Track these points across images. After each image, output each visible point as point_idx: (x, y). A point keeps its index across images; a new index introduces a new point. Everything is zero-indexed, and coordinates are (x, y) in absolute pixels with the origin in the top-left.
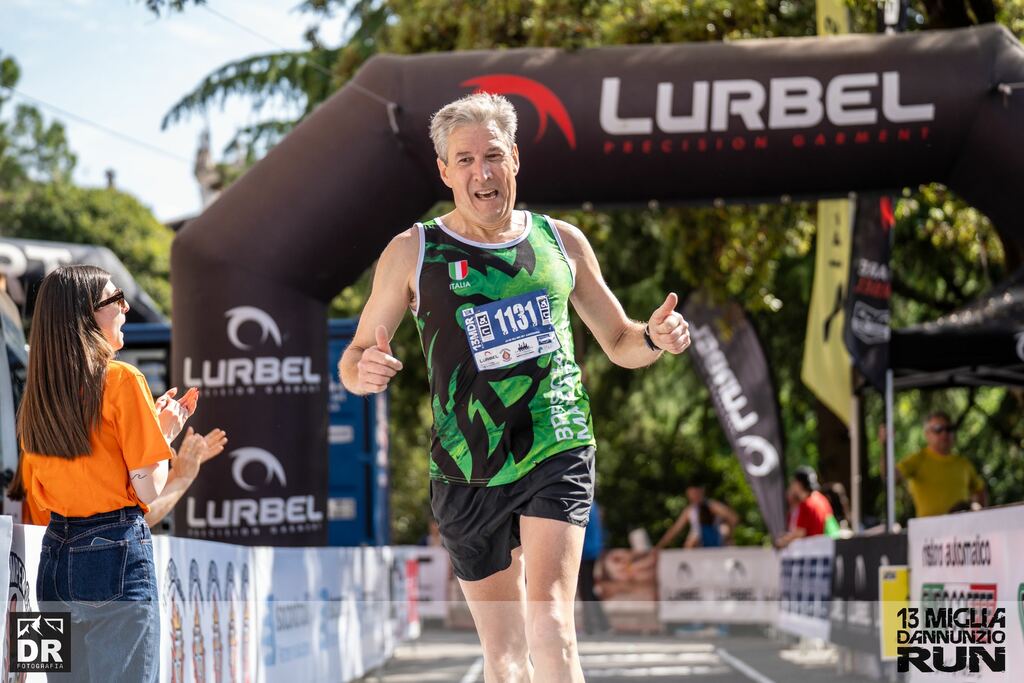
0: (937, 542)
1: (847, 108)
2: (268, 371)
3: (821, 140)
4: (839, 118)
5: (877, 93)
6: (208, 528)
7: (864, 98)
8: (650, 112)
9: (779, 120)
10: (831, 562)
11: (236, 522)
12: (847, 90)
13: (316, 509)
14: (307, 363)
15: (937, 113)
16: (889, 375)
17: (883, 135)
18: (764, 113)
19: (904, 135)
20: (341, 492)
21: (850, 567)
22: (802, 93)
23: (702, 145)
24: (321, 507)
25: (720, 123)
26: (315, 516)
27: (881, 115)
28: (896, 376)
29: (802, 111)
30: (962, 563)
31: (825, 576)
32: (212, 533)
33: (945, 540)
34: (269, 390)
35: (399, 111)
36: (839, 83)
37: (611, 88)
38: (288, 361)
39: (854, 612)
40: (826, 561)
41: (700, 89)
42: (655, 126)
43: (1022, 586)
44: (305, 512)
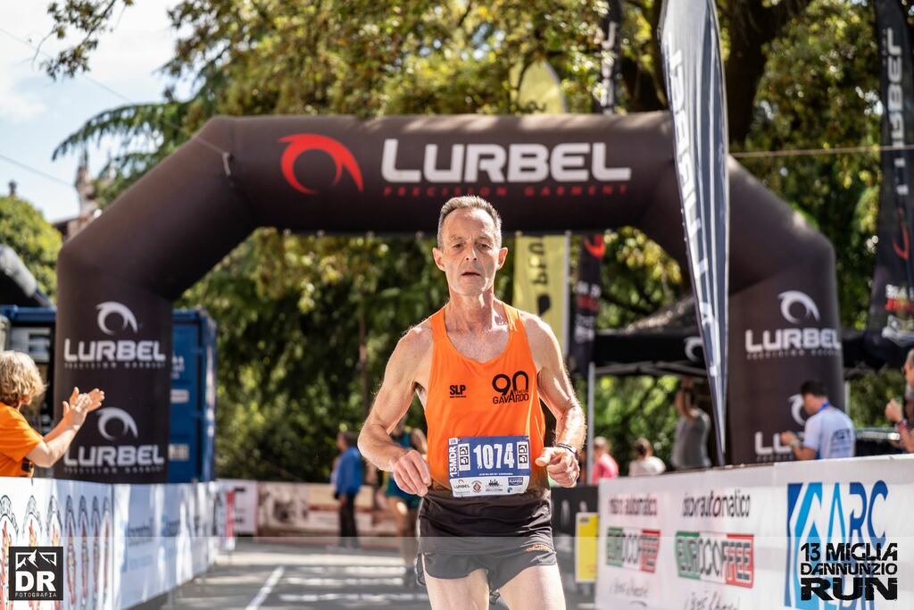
1: (566, 168)
2: (127, 351)
3: (546, 191)
4: (560, 175)
5: (588, 158)
6: (79, 466)
7: (579, 161)
9: (515, 176)
11: (100, 463)
12: (567, 155)
13: (159, 455)
14: (156, 346)
15: (633, 175)
16: (592, 366)
17: (592, 190)
18: (505, 170)
19: (608, 190)
20: (179, 439)
22: (533, 156)
23: (457, 192)
24: (163, 453)
25: (471, 177)
26: (159, 461)
27: (591, 175)
29: (532, 170)
30: (637, 513)
32: (80, 471)
34: (127, 365)
35: (231, 159)
36: (561, 149)
37: (391, 147)
38: (142, 344)
39: (561, 542)
41: (458, 150)
42: (423, 176)
43: (679, 534)
44: (151, 457)
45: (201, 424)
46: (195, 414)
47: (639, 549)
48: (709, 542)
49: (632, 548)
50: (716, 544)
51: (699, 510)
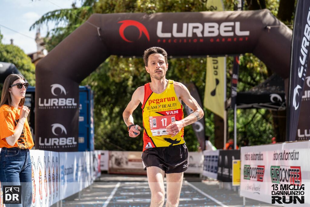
1: (225, 31)
2: (62, 102)
3: (218, 40)
4: (223, 34)
5: (234, 27)
6: (45, 146)
8: (171, 31)
9: (206, 34)
10: (218, 157)
11: (53, 144)
12: (225, 26)
13: (75, 141)
14: (73, 100)
15: (250, 33)
17: (235, 40)
18: (203, 32)
19: (241, 39)
21: (223, 159)
22: (213, 27)
23: (185, 41)
24: (76, 140)
25: (190, 35)
26: (75, 143)
27: (235, 34)
28: (237, 105)
29: (213, 32)
30: (255, 159)
31: (216, 161)
32: (46, 147)
33: (251, 153)
34: (62, 107)
35: (100, 30)
36: (223, 24)
37: (160, 24)
38: (68, 99)
39: (224, 171)
41: (185, 25)
42: (172, 35)
43: (272, 166)
44: (72, 142)
45: (89, 129)
46: (86, 126)
47: (257, 173)
48: (284, 169)
49: (254, 173)
50: (286, 170)
51: (280, 158)
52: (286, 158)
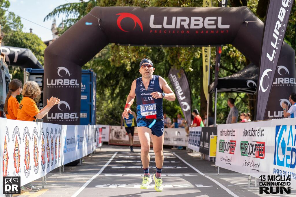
0: (223, 130)
1: (209, 25)
2: (67, 82)
3: (202, 32)
4: (207, 27)
5: (216, 21)
6: (51, 119)
8: (162, 24)
9: (192, 27)
10: (201, 133)
11: (58, 118)
12: (209, 20)
14: (76, 81)
15: (230, 27)
16: (217, 89)
17: (217, 32)
18: (189, 25)
19: (222, 32)
20: (84, 111)
21: (205, 134)
23: (174, 32)
24: (78, 115)
25: (178, 27)
26: (77, 118)
27: (217, 27)
28: (218, 89)
29: (198, 25)
30: (229, 135)
31: (199, 136)
32: (52, 120)
33: (225, 130)
34: (67, 87)
35: (100, 20)
36: (207, 18)
37: (152, 17)
38: (72, 80)
39: (205, 145)
40: (200, 132)
41: (174, 18)
42: (163, 26)
43: (242, 141)
44: (75, 116)
45: (91, 106)
46: (89, 103)
47: (229, 147)
48: (251, 144)
49: (227, 147)
50: (253, 145)
51: (248, 134)
52: (253, 135)
